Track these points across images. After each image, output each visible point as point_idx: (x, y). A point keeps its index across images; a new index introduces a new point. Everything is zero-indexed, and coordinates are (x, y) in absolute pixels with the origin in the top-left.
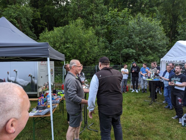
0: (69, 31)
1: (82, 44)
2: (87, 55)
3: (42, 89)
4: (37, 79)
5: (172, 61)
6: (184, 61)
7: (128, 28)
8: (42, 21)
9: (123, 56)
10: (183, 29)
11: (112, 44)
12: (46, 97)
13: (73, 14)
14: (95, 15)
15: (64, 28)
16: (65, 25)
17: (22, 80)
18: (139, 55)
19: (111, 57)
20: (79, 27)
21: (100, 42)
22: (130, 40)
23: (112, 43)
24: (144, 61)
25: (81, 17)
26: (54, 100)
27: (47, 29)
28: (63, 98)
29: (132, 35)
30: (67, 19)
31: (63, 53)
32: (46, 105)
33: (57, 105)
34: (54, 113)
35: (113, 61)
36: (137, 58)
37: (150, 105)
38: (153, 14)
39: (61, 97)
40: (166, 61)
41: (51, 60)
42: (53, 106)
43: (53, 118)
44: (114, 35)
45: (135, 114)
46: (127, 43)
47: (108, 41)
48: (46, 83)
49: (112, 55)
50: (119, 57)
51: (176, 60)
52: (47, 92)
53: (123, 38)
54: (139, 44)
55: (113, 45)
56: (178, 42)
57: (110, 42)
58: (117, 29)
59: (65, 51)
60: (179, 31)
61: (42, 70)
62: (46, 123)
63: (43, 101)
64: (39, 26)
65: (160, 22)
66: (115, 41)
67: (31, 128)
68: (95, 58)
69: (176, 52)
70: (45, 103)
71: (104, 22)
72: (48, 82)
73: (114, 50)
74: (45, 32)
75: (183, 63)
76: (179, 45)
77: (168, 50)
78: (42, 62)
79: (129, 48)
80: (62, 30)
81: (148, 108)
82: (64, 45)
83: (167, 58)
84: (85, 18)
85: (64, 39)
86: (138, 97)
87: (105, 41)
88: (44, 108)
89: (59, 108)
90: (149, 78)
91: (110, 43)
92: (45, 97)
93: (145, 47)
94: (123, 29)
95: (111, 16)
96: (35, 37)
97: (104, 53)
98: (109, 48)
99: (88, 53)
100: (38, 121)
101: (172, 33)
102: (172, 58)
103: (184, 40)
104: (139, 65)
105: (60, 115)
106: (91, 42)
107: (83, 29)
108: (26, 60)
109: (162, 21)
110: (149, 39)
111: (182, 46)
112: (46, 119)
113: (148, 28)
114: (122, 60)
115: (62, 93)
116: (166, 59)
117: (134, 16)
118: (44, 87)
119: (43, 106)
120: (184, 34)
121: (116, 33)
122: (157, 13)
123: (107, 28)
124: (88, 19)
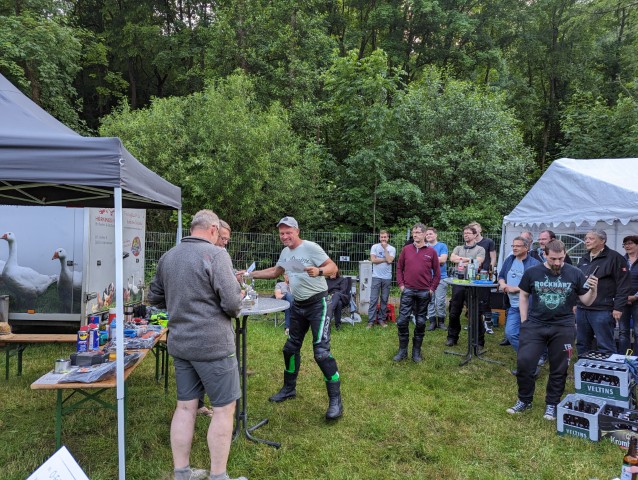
0: (203, 113)
1: (245, 160)
2: (263, 196)
3: (99, 305)
8: (110, 76)
10: (581, 123)
14: (295, 63)
15: (186, 102)
16: (192, 93)
17: (28, 270)
18: (437, 203)
19: (342, 206)
20: (237, 101)
23: (345, 161)
24: (452, 222)
25: (243, 67)
26: (136, 336)
27: (126, 101)
29: (411, 138)
30: (199, 72)
31: (180, 186)
32: (104, 350)
35: (349, 218)
36: (429, 212)
37: (461, 365)
38: (488, 71)
39: (160, 328)
40: (521, 225)
47: (331, 152)
49: (346, 200)
50: (371, 206)
51: (549, 221)
55: (348, 166)
56: (556, 161)
57: (341, 155)
59: (187, 178)
60: (567, 130)
61: (103, 240)
63: (95, 340)
64: (100, 90)
69: (550, 193)
70: (102, 348)
73: (352, 184)
74: (120, 113)
76: (558, 172)
78: (102, 212)
80: (178, 108)
81: (454, 374)
82: (185, 159)
85: (185, 139)
88: (97, 361)
89: (153, 371)
90: (460, 278)
91: (340, 162)
97: (322, 194)
98: (338, 178)
99: (266, 188)
101: (550, 139)
105: (155, 393)
107: (250, 107)
108: (46, 201)
114: (379, 218)
115: (164, 315)
116: (520, 219)
118: (107, 297)
120: (581, 141)
122: (501, 69)
124: (270, 77)
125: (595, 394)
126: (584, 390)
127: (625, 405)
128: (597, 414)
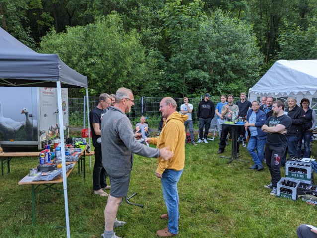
0: (94, 35)
1: (118, 60)
2: (127, 79)
3: (47, 136)
4: (36, 119)
5: (267, 93)
6: (285, 93)
7: (198, 35)
8: (44, 14)
9: (188, 83)
10: (288, 40)
11: (169, 61)
12: (54, 150)
13: (101, 4)
14: (142, 8)
15: (85, 29)
16: (88, 23)
17: (9, 119)
18: (215, 82)
19: (168, 83)
20: (113, 28)
21: (150, 56)
22: (200, 55)
23: (170, 59)
24: (223, 91)
25: (116, 10)
26: (69, 155)
27: (53, 28)
28: (84, 152)
29: (204, 47)
30: (91, 12)
31: (84, 74)
32: (54, 163)
33: (74, 164)
34: (68, 177)
35: (172, 90)
36: (211, 86)
37: (228, 163)
38: (240, 12)
39: (80, 150)
40: (258, 93)
41: (63, 86)
42: (66, 165)
43: (68, 185)
44: (173, 45)
45: (204, 179)
46: (195, 60)
47: (163, 55)
48: (54, 126)
49: (169, 80)
50: (182, 83)
51: (273, 92)
52: (56, 141)
53: (188, 52)
54: (215, 64)
55: (171, 62)
56: (278, 61)
57: (167, 57)
58: (179, 36)
59: (88, 70)
60: (281, 44)
61: (46, 104)
62: (53, 194)
63: (48, 157)
64: (39, 22)
65: (251, 26)
66: (176, 56)
67: (28, 202)
68: (140, 85)
69: (274, 78)
70: (52, 161)
71: (157, 22)
72: (56, 125)
73: (173, 72)
74: (51, 35)
75: (285, 96)
76: (279, 67)
77: (262, 75)
78: (46, 89)
79: (198, 68)
80: (81, 32)
81: (225, 168)
82: (86, 59)
83: (260, 88)
84: (123, 13)
85: (85, 49)
86: (210, 150)
87: (157, 55)
88: (51, 169)
89: (77, 170)
90: (229, 121)
91: (167, 59)
92: (52, 150)
93: (225, 67)
94: (189, 36)
95: (170, 12)
96: (32, 43)
97: (157, 77)
98: (166, 68)
99: (129, 74)
100: (40, 191)
101: (270, 47)
102: (268, 88)
103: (288, 59)
104: (214, 97)
105: (79, 181)
106: (134, 55)
107: (119, 32)
108: (16, 84)
109: (255, 25)
110: (233, 55)
111: (284, 69)
112: (54, 186)
113: (232, 37)
114: (186, 89)
115: (82, 143)
116: (257, 90)
117: (209, 14)
118: (50, 132)
119: (50, 165)
120: (288, 49)
121: (178, 42)
122: (247, 11)
123: (163, 33)
124: (128, 15)
125: (295, 177)
126: (290, 175)
127: (309, 182)
128: (296, 187)
